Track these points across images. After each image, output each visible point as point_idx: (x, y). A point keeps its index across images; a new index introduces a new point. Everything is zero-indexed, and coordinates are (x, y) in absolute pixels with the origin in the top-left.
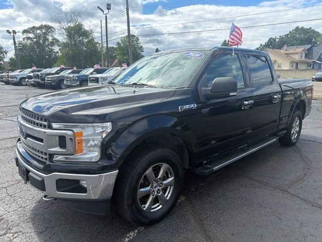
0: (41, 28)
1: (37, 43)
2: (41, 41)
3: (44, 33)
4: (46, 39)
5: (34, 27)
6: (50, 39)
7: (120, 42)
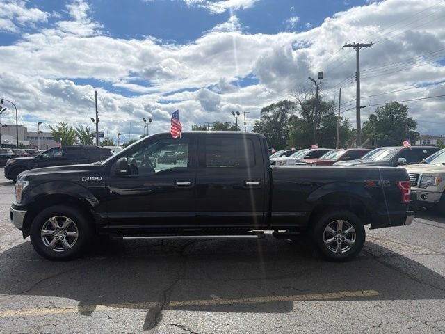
0: (279, 105)
1: (275, 121)
2: (279, 120)
3: (284, 110)
4: (284, 117)
5: (272, 105)
6: (289, 116)
7: (375, 114)
